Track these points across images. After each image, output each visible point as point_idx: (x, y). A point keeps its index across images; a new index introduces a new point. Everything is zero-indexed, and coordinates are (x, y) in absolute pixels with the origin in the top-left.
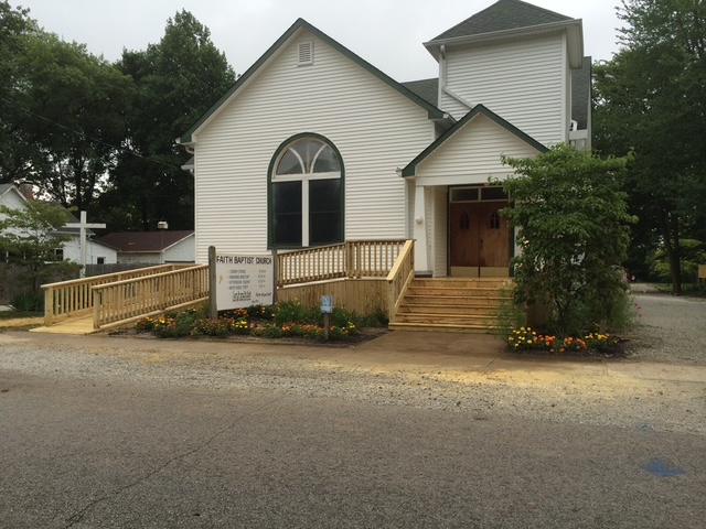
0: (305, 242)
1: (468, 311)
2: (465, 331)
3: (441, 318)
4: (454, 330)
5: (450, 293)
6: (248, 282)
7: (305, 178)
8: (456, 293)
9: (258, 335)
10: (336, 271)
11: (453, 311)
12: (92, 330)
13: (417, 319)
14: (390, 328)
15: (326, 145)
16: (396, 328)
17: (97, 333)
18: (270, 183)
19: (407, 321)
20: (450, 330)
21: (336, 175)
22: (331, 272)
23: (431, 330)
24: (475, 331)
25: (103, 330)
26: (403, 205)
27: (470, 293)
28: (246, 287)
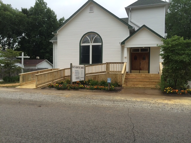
0: (91, 63)
1: (144, 83)
2: (145, 88)
3: (137, 85)
4: (142, 88)
5: (138, 77)
6: (79, 74)
7: (91, 44)
8: (139, 77)
9: (88, 89)
10: (102, 71)
11: (140, 83)
12: (35, 87)
13: (130, 84)
14: (122, 87)
15: (97, 35)
16: (124, 87)
17: (37, 88)
18: (80, 46)
19: (127, 85)
20: (141, 88)
21: (100, 44)
22: (101, 71)
23: (135, 88)
24: (148, 88)
25: (38, 87)
26: (120, 53)
27: (144, 77)
28: (78, 75)
